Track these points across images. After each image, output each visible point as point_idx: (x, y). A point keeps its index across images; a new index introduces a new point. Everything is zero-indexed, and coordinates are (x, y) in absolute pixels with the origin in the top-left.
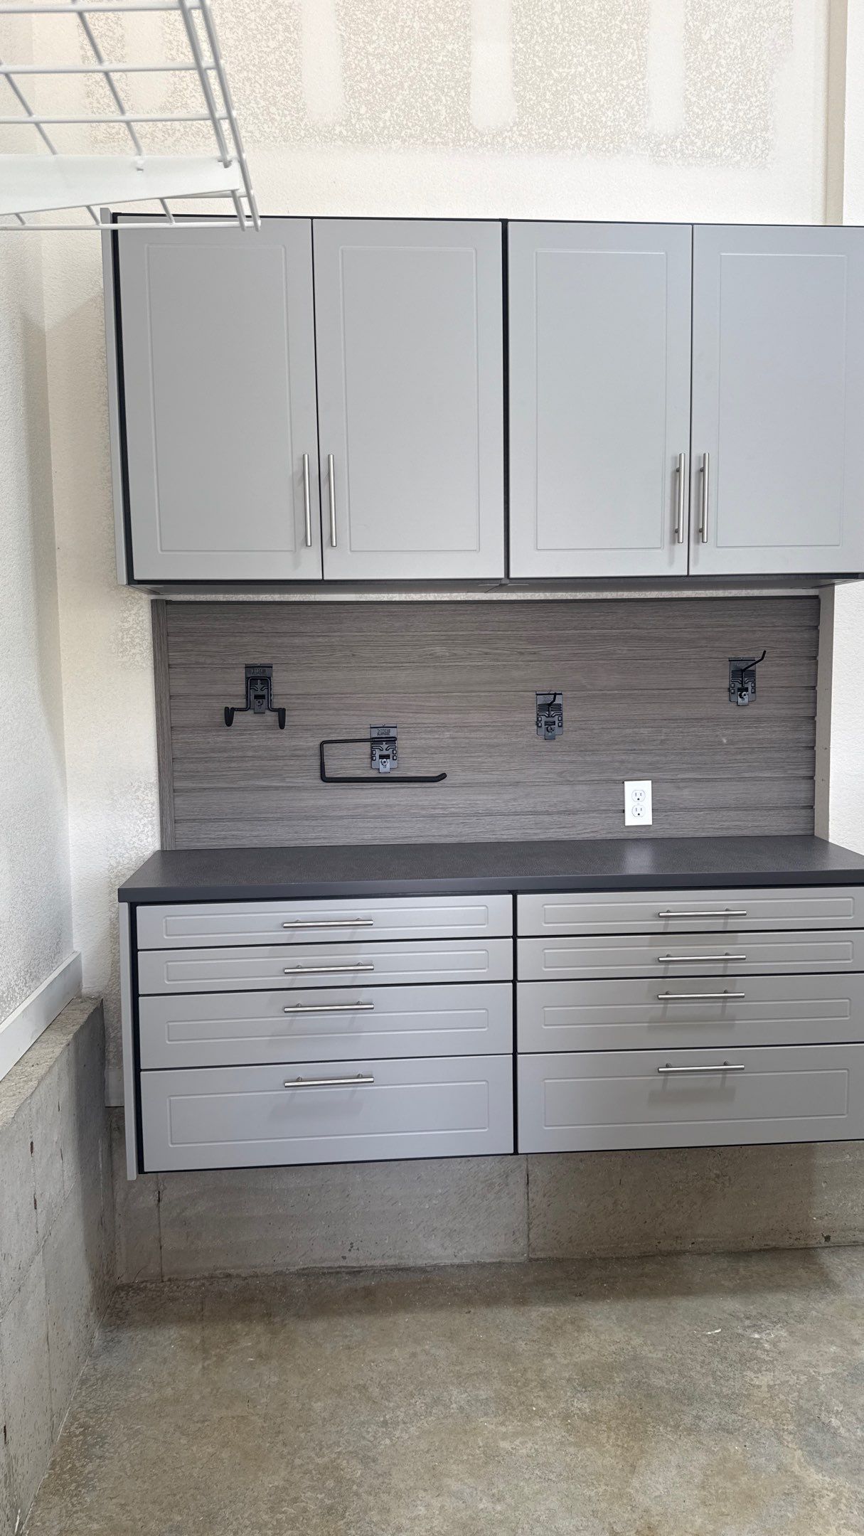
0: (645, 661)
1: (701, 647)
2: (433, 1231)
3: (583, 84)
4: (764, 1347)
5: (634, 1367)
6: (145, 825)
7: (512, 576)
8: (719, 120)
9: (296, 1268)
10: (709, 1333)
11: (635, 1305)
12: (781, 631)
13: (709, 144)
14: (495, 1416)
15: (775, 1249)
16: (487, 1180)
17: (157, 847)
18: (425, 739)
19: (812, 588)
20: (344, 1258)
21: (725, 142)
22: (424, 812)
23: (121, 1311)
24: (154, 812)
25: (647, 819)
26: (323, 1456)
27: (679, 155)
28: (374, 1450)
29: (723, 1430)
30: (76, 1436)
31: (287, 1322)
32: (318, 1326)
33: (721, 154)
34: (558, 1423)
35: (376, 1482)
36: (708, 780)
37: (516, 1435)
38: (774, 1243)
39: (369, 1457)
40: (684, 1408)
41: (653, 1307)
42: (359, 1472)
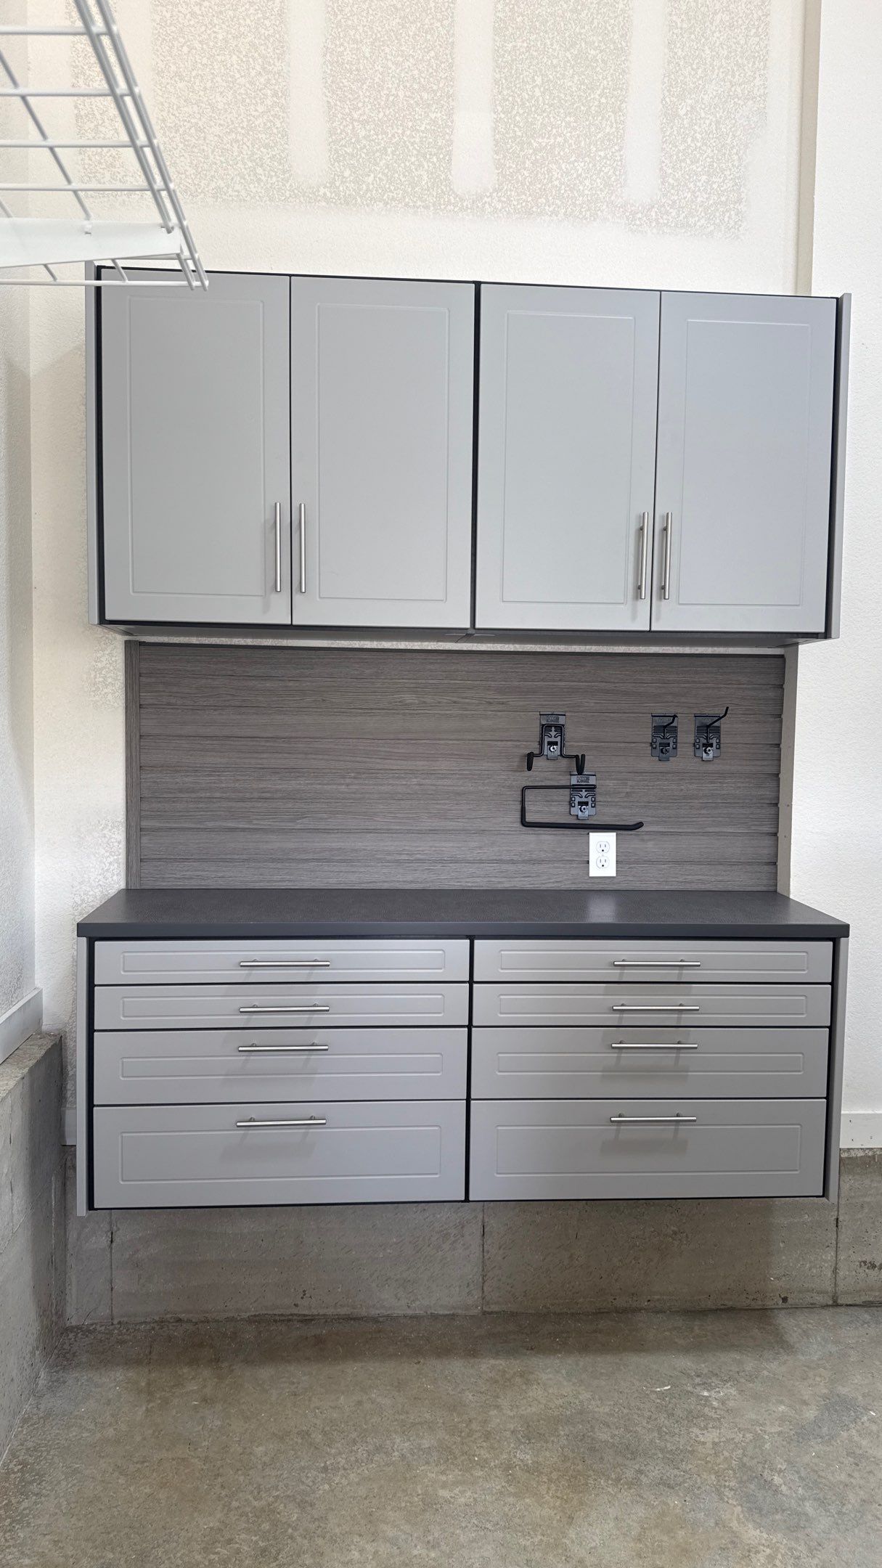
0: (612, 715)
1: (667, 702)
2: (387, 1280)
3: (562, 153)
4: (712, 1404)
5: (580, 1421)
6: (110, 863)
7: (477, 626)
8: (694, 192)
9: (248, 1314)
10: (658, 1389)
11: (586, 1361)
12: (746, 688)
13: (684, 215)
14: (437, 1465)
15: (731, 1310)
16: (442, 1231)
17: (122, 885)
18: (393, 785)
19: (778, 647)
20: (296, 1305)
21: (699, 212)
22: (389, 858)
23: (68, 1353)
24: (120, 851)
25: (611, 871)
26: (261, 1499)
27: (654, 224)
28: (313, 1495)
29: (664, 1484)
30: (14, 1473)
31: (234, 1367)
32: (265, 1373)
33: (695, 225)
34: (499, 1473)
35: (312, 1526)
36: (672, 834)
37: (456, 1483)
38: (731, 1303)
39: (306, 1502)
40: (627, 1462)
41: (603, 1362)
42: (296, 1516)
